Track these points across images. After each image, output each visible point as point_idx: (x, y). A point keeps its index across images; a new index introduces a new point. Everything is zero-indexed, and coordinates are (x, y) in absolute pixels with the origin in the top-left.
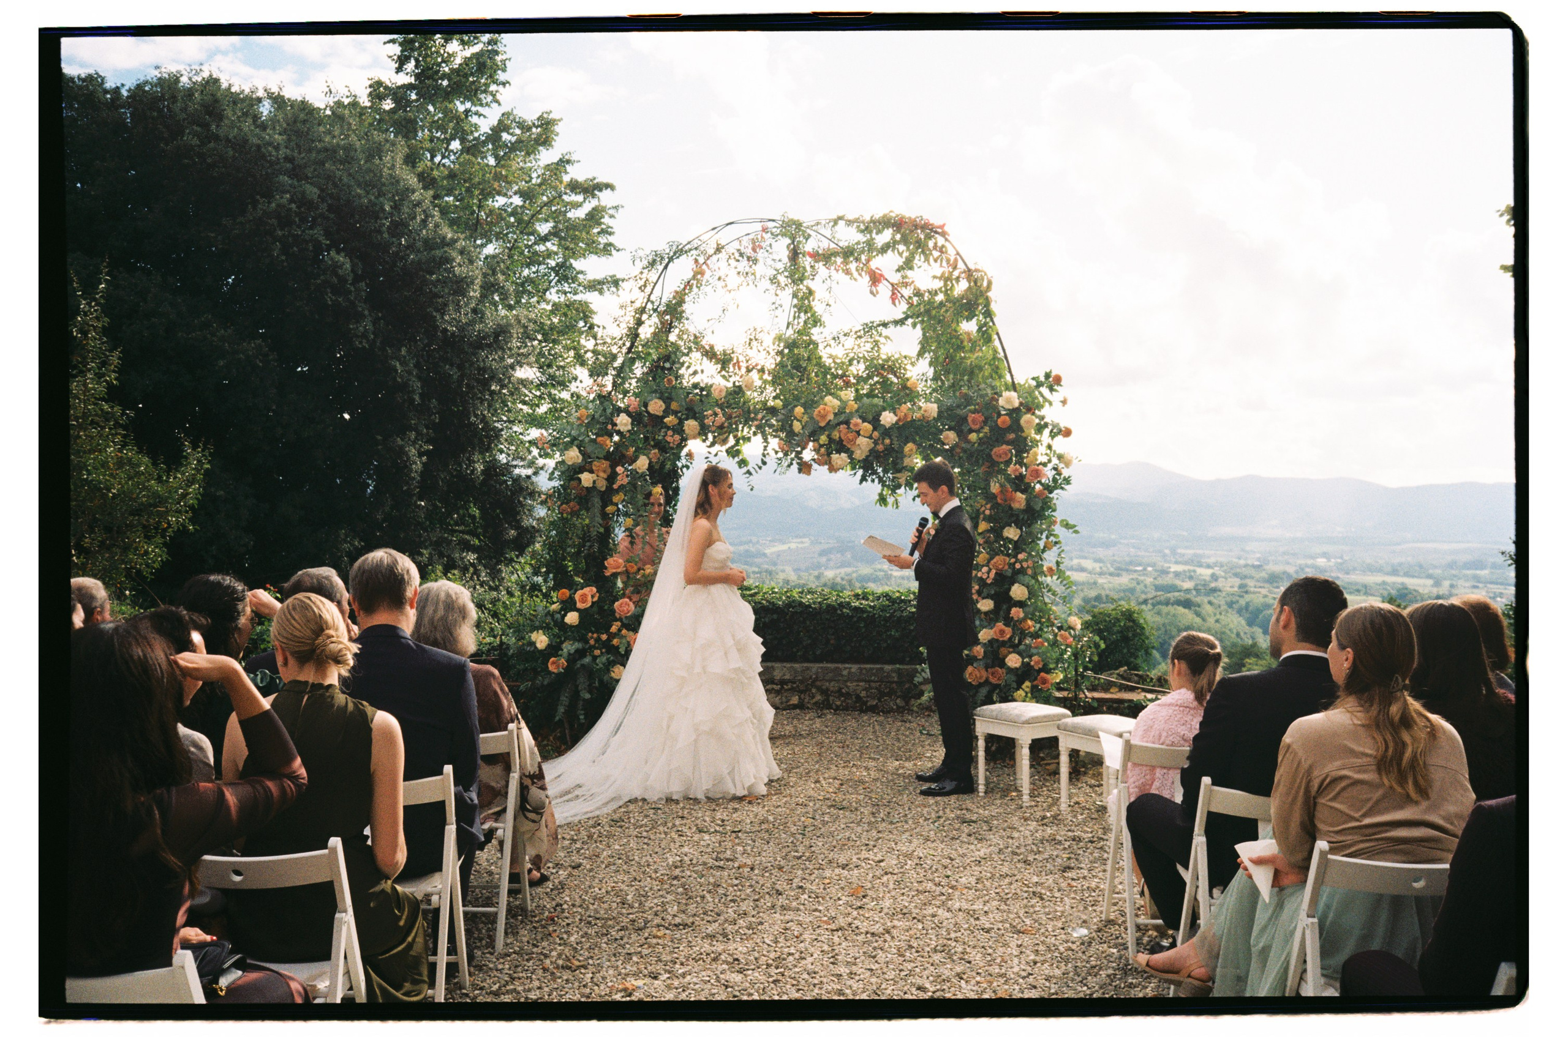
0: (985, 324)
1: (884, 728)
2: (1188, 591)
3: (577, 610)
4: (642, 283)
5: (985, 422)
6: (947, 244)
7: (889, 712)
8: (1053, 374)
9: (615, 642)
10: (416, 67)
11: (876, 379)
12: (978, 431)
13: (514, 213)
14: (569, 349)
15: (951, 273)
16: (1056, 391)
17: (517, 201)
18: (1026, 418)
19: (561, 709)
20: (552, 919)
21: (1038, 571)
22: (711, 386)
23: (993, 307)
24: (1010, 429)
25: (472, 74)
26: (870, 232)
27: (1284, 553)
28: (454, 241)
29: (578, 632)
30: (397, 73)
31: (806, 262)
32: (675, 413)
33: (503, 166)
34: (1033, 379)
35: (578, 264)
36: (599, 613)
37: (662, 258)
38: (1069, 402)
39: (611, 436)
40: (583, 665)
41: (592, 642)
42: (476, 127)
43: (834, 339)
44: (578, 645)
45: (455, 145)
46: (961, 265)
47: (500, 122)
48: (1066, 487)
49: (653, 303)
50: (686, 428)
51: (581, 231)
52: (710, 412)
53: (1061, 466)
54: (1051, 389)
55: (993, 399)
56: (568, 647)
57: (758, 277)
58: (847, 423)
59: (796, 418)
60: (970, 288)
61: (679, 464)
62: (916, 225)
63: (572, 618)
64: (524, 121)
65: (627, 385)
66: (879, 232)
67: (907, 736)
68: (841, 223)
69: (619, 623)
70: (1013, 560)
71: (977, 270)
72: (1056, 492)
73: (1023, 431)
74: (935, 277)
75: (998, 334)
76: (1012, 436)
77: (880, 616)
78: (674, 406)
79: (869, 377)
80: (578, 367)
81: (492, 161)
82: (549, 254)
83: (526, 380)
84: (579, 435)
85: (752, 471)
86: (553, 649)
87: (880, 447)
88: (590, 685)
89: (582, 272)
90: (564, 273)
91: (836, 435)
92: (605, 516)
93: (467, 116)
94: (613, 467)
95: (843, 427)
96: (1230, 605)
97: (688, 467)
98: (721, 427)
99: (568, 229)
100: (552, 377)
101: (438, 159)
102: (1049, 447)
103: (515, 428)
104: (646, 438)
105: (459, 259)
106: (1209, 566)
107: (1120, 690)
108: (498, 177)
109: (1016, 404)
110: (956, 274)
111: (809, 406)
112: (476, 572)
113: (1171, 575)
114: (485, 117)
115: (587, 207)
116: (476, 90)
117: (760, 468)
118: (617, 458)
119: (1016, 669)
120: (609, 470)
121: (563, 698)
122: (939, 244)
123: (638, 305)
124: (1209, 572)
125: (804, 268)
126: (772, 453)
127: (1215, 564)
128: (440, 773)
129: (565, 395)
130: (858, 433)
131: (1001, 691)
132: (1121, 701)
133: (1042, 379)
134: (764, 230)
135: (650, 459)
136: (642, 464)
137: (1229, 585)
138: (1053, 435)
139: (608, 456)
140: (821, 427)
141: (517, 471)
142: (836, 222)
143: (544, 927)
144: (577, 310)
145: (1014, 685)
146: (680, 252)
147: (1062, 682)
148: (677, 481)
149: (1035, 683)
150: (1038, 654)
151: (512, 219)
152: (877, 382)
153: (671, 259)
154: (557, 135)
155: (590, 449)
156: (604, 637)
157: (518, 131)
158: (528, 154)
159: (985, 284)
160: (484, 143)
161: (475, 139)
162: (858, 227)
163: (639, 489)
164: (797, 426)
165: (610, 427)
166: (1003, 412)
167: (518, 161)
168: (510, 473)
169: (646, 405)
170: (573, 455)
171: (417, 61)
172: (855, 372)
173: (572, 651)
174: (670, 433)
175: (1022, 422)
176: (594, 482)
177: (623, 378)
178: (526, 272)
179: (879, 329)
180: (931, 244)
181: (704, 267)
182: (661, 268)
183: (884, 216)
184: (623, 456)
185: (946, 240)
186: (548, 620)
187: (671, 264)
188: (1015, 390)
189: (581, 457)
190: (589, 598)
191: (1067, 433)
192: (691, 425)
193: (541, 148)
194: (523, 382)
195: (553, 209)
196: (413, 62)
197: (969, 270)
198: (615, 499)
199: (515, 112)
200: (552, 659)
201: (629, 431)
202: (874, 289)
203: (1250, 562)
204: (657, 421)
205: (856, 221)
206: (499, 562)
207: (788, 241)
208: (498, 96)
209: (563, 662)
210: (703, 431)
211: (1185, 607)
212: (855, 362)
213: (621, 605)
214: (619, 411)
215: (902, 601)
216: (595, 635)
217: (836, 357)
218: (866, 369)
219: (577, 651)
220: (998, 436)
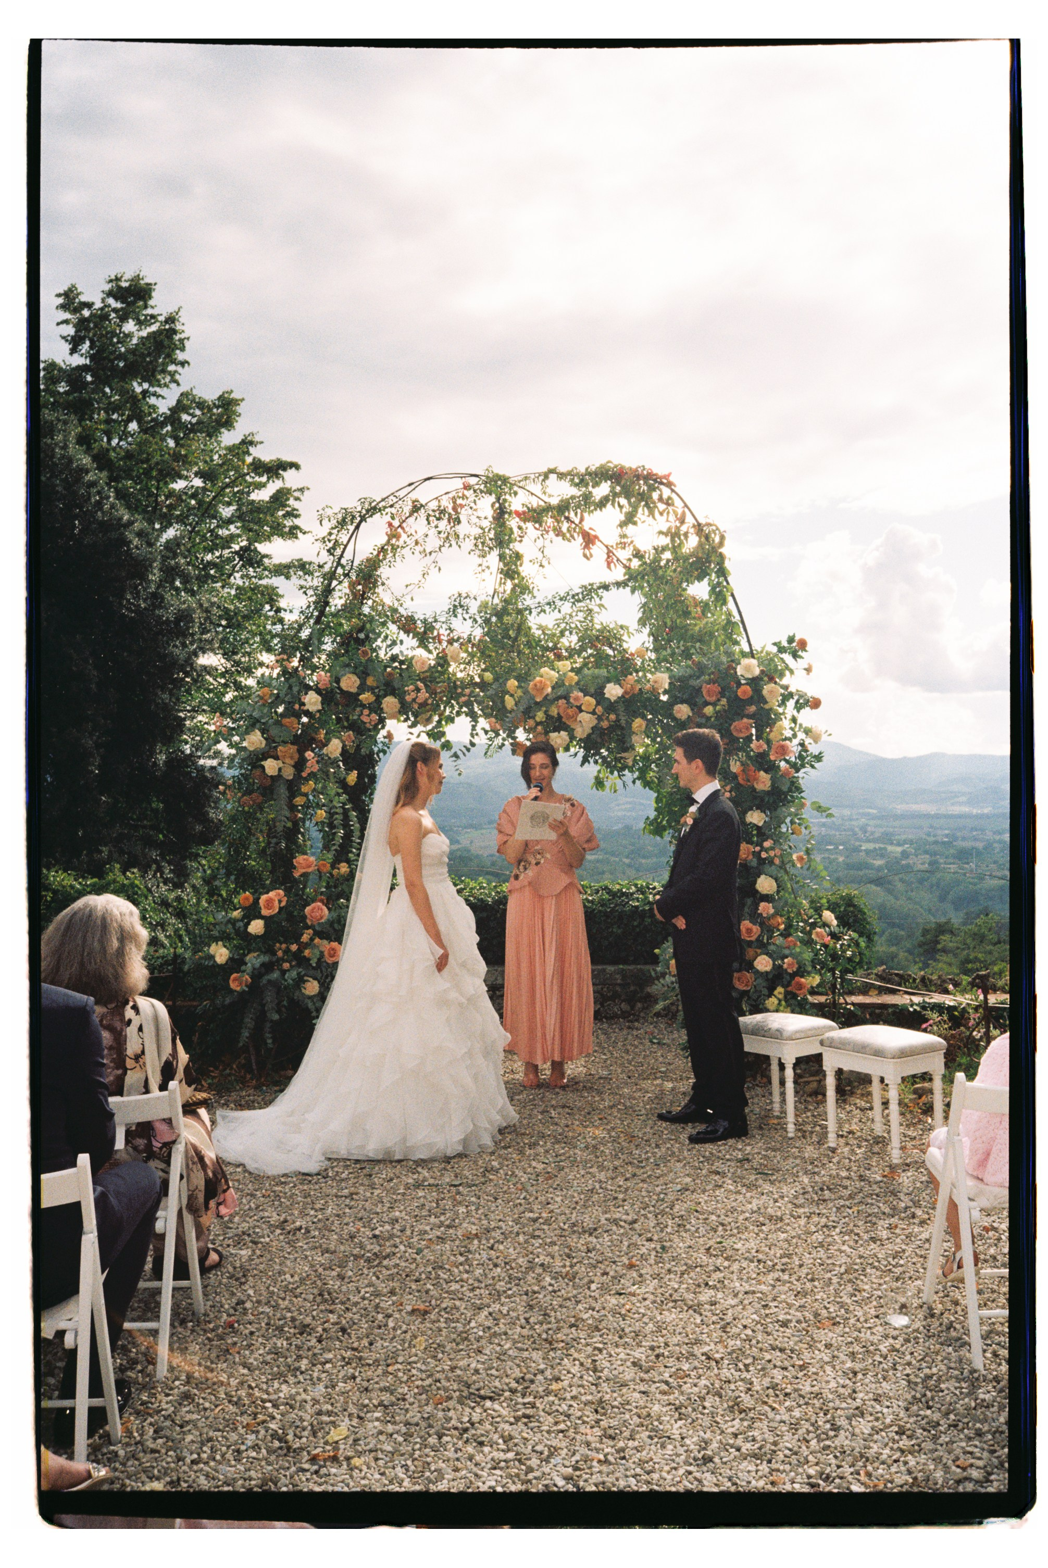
0: (719, 584)
1: (609, 1038)
2: (879, 869)
3: (262, 917)
4: (330, 545)
5: (722, 694)
6: (674, 496)
7: (612, 1018)
8: (797, 638)
9: (307, 953)
10: (91, 347)
11: (590, 651)
12: (714, 704)
13: (194, 496)
14: (254, 635)
15: (678, 528)
16: (801, 657)
17: (198, 482)
18: (767, 689)
19: (246, 1033)
20: (232, 1326)
21: (786, 860)
22: (412, 658)
23: (727, 564)
24: (750, 701)
25: (149, 354)
26: (587, 485)
27: (972, 829)
28: (130, 523)
29: (265, 942)
30: (71, 354)
31: (513, 523)
32: (372, 689)
33: (182, 446)
34: (775, 644)
35: (262, 548)
36: (287, 920)
37: (353, 517)
38: (814, 669)
39: (299, 717)
40: (269, 981)
41: (280, 953)
42: (154, 407)
43: (549, 604)
44: (265, 958)
45: (133, 426)
46: (689, 520)
47: (179, 401)
48: (816, 765)
49: (343, 567)
50: (384, 706)
51: (265, 513)
52: (411, 687)
53: (808, 741)
54: (795, 656)
55: (730, 667)
56: (254, 960)
57: (461, 536)
58: (566, 697)
59: (508, 692)
60: (701, 545)
61: (376, 749)
62: (637, 476)
63: (256, 927)
64: (205, 401)
65: (315, 660)
66: (596, 485)
67: (636, 1047)
68: (553, 477)
69: (310, 931)
70: (758, 849)
71: (709, 525)
72: (803, 770)
73: (766, 702)
74: (661, 533)
75: (733, 595)
76: (753, 709)
77: (600, 911)
78: (370, 681)
79: (583, 649)
80: (264, 653)
81: (171, 443)
82: (232, 538)
83: (211, 667)
84: (262, 717)
85: (459, 753)
86: (235, 964)
87: (605, 724)
88: (278, 1004)
89: (267, 556)
90: (250, 558)
91: (554, 711)
92: (293, 808)
93: (144, 398)
94: (301, 752)
95: (562, 702)
96: (921, 881)
97: (385, 752)
98: (424, 705)
99: (251, 511)
100: (237, 663)
101: (115, 442)
102: (794, 720)
103: (200, 718)
104: (339, 720)
105: (136, 541)
106: (899, 844)
107: (880, 993)
108: (176, 457)
109: (757, 672)
110: (684, 529)
111: (523, 679)
112: (160, 869)
113: (863, 854)
114: (163, 398)
115: (273, 487)
116: (154, 371)
117: (468, 750)
118: (305, 741)
119: (767, 972)
120: (297, 756)
121: (247, 1020)
122: (665, 496)
123: (327, 568)
124: (899, 849)
125: (511, 529)
126: (481, 733)
127: (905, 842)
128: (74, 1164)
129: (251, 682)
130: (580, 709)
131: (749, 998)
132: (884, 1006)
133: (785, 644)
134: (467, 487)
135: (343, 742)
136: (335, 748)
137: (920, 863)
138: (799, 707)
139: (296, 740)
140: (537, 703)
141: (201, 762)
142: (546, 476)
143: (221, 1338)
144: (263, 594)
145: (765, 992)
146: (373, 510)
147: (819, 985)
148: (373, 767)
149: (789, 989)
150: (791, 955)
151: (193, 502)
152: (591, 655)
153: (363, 519)
154: (239, 415)
155: (274, 731)
156: (294, 947)
157: (198, 412)
158: (210, 435)
159: (717, 539)
160: (163, 424)
161: (153, 420)
162: (572, 480)
163: (331, 777)
164: (509, 702)
165: (297, 706)
166: (743, 682)
167: (198, 442)
168: (195, 763)
169: (338, 681)
170: (255, 740)
171: (92, 342)
172: (567, 644)
173: (257, 965)
174: (366, 712)
175: (765, 692)
176: (280, 770)
177: (311, 652)
178: (209, 557)
179: (600, 591)
180: (655, 496)
181: (400, 530)
182: (352, 528)
183: (602, 467)
184: (313, 740)
185: (673, 491)
186: (230, 928)
187: (363, 524)
188: (753, 657)
189: (264, 742)
190: (276, 903)
191: (816, 704)
192: (390, 703)
193: (223, 430)
194: (207, 670)
195: (236, 489)
196: (88, 343)
197: (699, 525)
198: (304, 789)
199: (195, 392)
200: (235, 975)
201: (319, 711)
202: (587, 551)
203: (939, 839)
204: (351, 699)
205: (569, 473)
206: (184, 858)
207: (493, 498)
208: (177, 377)
209: (247, 978)
210: (404, 709)
211: (877, 885)
212: (567, 633)
213: (312, 911)
214: (308, 688)
215: (623, 894)
216: (284, 946)
217: (546, 628)
218: (579, 641)
219: (263, 965)
220: (737, 707)
